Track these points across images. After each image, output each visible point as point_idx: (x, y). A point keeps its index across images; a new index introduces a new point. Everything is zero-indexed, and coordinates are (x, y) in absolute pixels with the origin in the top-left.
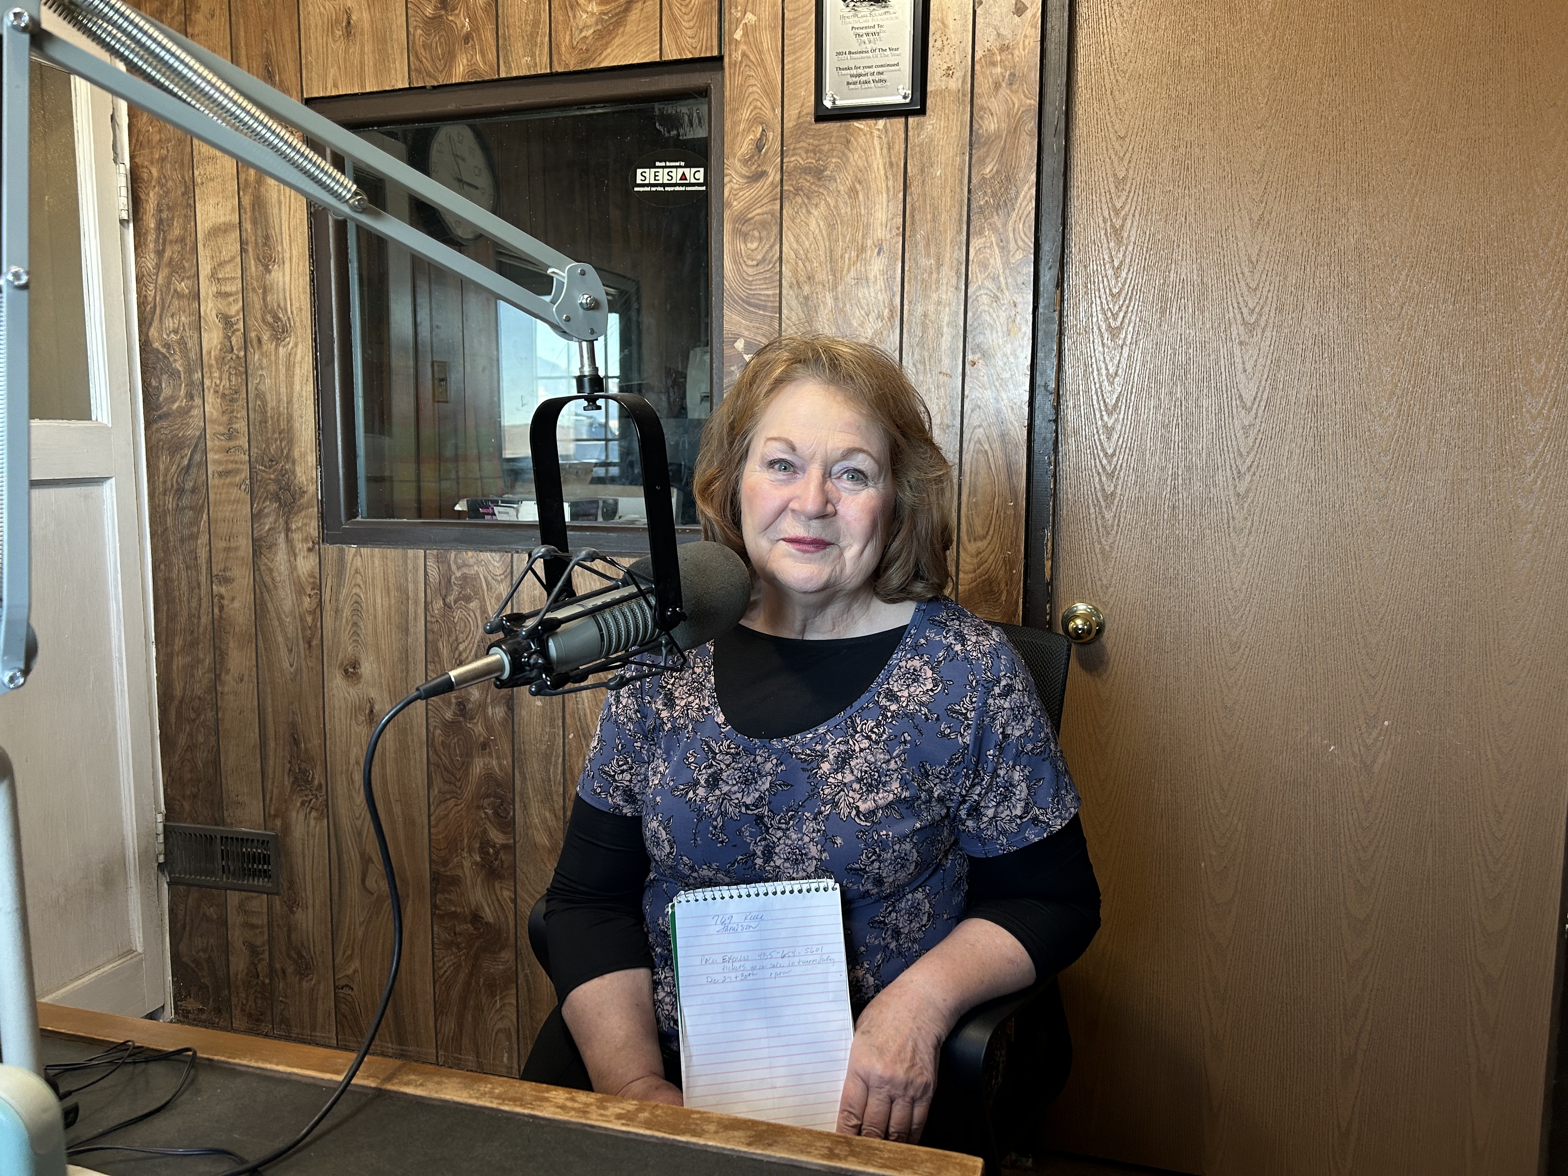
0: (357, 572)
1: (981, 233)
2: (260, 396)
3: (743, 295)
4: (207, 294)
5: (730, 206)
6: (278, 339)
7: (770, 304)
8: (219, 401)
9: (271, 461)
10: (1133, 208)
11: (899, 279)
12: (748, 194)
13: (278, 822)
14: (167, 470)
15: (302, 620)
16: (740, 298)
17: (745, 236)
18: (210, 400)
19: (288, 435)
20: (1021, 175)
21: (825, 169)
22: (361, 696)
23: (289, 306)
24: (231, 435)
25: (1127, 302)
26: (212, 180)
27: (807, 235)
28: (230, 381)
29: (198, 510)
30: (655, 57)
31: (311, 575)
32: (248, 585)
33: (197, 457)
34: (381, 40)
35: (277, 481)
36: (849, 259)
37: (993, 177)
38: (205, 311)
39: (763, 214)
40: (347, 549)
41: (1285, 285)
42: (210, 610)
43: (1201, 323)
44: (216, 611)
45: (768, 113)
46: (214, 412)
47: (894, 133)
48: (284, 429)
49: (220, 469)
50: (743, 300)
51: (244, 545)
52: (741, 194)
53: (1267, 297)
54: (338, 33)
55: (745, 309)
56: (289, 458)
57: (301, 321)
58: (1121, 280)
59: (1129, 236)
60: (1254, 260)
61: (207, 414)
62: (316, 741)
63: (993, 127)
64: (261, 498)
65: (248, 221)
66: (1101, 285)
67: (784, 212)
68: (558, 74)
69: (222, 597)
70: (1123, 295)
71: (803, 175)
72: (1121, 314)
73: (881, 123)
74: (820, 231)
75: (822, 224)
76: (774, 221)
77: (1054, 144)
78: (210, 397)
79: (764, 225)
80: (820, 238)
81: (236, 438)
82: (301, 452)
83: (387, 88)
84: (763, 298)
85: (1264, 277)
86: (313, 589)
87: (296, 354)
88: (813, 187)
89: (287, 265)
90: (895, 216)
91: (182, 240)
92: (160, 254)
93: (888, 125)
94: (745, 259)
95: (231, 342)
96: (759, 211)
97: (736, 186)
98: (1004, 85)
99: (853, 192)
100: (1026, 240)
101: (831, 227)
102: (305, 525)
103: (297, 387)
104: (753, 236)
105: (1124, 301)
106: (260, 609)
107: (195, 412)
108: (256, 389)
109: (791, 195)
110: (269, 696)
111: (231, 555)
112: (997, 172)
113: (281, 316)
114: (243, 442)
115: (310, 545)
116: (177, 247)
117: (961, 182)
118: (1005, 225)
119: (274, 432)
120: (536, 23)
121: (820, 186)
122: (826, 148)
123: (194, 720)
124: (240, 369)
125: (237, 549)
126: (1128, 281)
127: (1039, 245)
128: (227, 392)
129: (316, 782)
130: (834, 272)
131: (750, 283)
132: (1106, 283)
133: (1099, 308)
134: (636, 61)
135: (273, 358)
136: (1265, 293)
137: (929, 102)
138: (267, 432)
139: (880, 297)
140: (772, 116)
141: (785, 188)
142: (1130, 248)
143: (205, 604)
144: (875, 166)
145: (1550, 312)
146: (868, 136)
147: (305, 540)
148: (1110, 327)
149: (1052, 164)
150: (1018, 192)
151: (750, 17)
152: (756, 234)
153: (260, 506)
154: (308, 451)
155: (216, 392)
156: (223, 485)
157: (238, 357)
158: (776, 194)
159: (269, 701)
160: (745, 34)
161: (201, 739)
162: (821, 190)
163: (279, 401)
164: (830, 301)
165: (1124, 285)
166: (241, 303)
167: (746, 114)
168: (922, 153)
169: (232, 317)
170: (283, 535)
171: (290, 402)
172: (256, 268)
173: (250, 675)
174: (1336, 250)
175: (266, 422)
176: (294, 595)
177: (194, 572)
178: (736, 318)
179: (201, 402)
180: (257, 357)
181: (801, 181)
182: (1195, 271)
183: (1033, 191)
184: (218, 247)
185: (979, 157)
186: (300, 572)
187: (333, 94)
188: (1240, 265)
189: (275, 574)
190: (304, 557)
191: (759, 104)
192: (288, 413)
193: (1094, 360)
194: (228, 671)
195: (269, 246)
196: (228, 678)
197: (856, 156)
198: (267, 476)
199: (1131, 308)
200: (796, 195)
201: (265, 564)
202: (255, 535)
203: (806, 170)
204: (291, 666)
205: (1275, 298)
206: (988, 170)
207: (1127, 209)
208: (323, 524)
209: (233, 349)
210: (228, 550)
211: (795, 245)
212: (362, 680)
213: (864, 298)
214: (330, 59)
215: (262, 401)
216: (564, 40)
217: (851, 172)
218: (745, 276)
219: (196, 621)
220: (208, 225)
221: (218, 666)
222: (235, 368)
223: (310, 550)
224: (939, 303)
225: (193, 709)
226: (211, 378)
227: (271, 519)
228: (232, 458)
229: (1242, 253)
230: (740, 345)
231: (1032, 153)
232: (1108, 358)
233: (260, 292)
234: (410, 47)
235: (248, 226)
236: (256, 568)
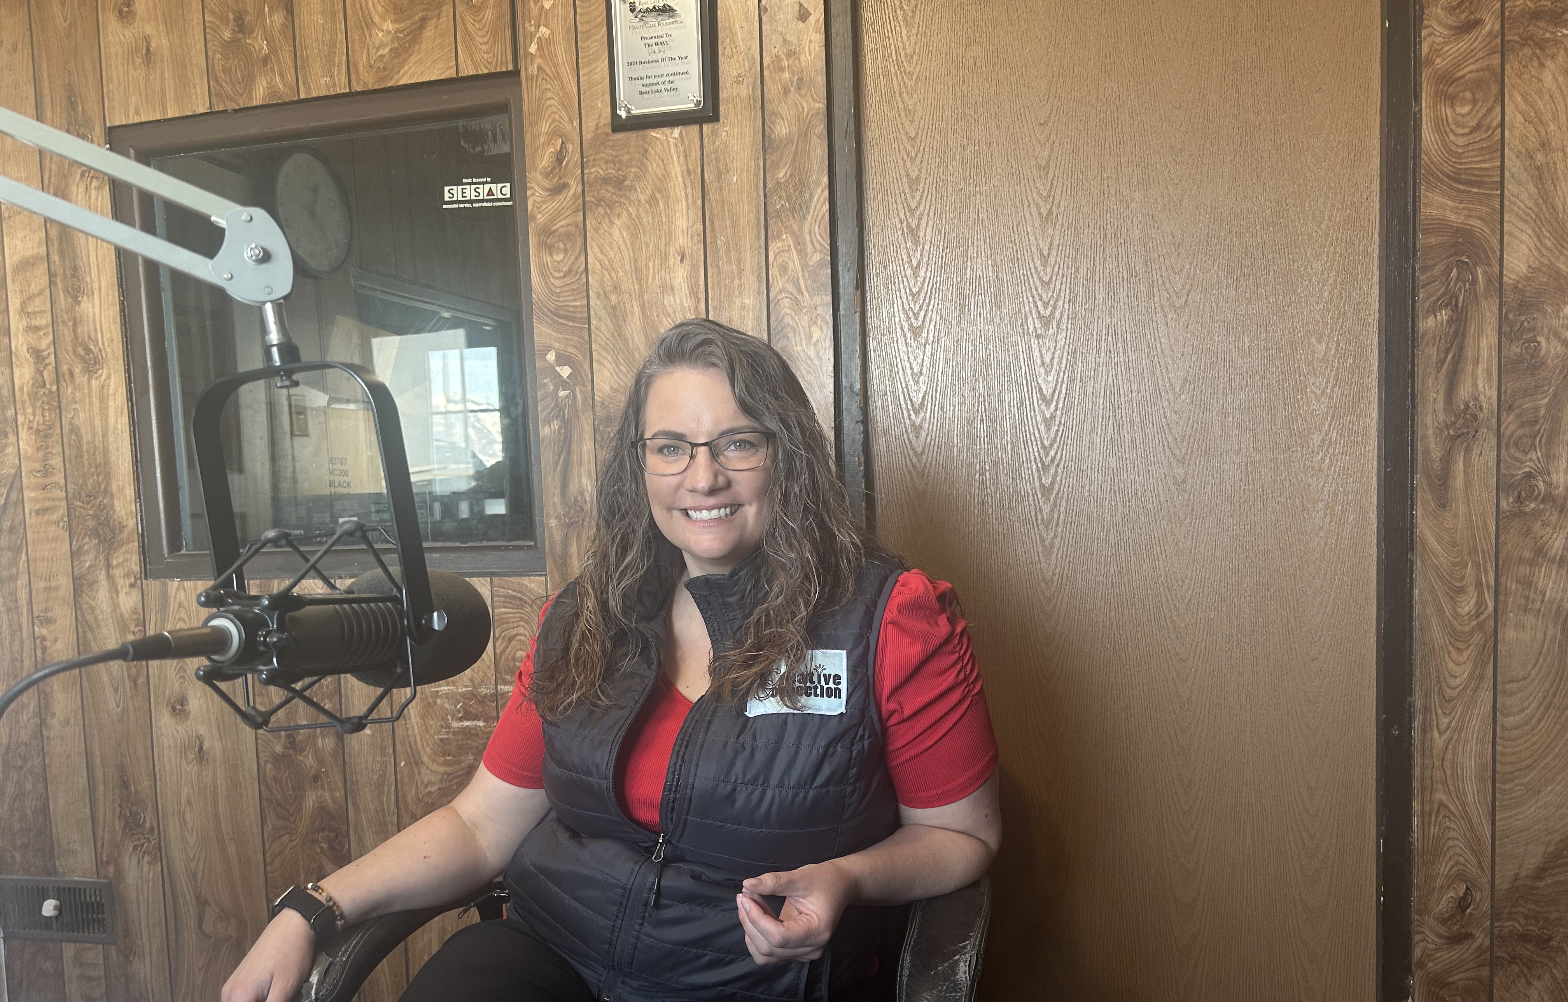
0: (180, 606)
1: (778, 237)
2: (75, 430)
3: (552, 307)
4: (17, 329)
5: (534, 218)
6: (91, 371)
7: (578, 315)
8: (33, 437)
9: (90, 496)
10: (928, 207)
11: (702, 286)
12: (551, 206)
13: (111, 869)
16: (549, 310)
17: (550, 249)
18: (24, 437)
19: (104, 469)
20: (814, 178)
21: (625, 178)
22: (190, 734)
23: (100, 337)
24: (47, 472)
25: (927, 301)
26: (19, 213)
27: (611, 245)
28: (44, 416)
29: (16, 550)
30: (451, 74)
31: (135, 611)
32: (70, 625)
33: (14, 496)
34: (181, 66)
35: (95, 517)
36: (654, 268)
37: (788, 180)
38: (16, 346)
39: (567, 225)
40: (169, 583)
41: (1076, 276)
42: (33, 653)
43: (998, 318)
44: (39, 653)
45: (567, 126)
46: (27, 447)
47: (689, 141)
48: (100, 464)
49: (37, 507)
50: (552, 313)
51: (64, 584)
52: (544, 206)
53: (1060, 290)
54: (138, 61)
55: (555, 321)
56: (106, 492)
57: (113, 352)
58: (920, 279)
59: (925, 235)
60: (1046, 253)
61: (22, 451)
62: (146, 783)
63: (784, 132)
64: (80, 534)
65: (56, 253)
66: (901, 286)
67: (588, 223)
68: (359, 93)
69: (44, 639)
70: (923, 294)
71: (604, 186)
72: (922, 313)
73: (676, 131)
74: (624, 241)
75: (625, 233)
76: (578, 232)
77: (844, 147)
78: (24, 434)
79: (568, 236)
80: (623, 247)
81: (52, 474)
82: (119, 486)
83: (189, 114)
84: (571, 309)
85: (1056, 269)
86: (137, 625)
87: (109, 386)
88: (614, 197)
89: (96, 296)
90: (694, 222)
93: (684, 133)
94: (552, 271)
95: (43, 377)
96: (563, 223)
97: (539, 199)
98: (792, 89)
99: (652, 201)
100: (823, 242)
101: (634, 236)
102: (126, 560)
103: (112, 419)
104: (558, 248)
105: (924, 300)
106: (83, 650)
107: (10, 450)
108: (70, 423)
109: (594, 206)
110: (96, 739)
111: (52, 595)
112: (791, 175)
113: (92, 347)
114: (59, 478)
115: (132, 580)
117: (757, 187)
118: (801, 228)
119: (90, 467)
120: (333, 43)
121: (621, 196)
122: (626, 158)
123: (21, 768)
124: (54, 403)
125: (57, 588)
126: (927, 281)
127: (837, 247)
128: (41, 428)
129: (148, 825)
130: (639, 281)
131: (558, 295)
132: (906, 283)
133: (900, 308)
134: (433, 78)
135: (86, 391)
136: (1058, 287)
137: (722, 109)
138: (83, 467)
139: (686, 305)
140: (570, 128)
141: (587, 199)
142: (927, 247)
143: (27, 647)
144: (673, 174)
145: (1326, 293)
146: (665, 145)
147: (127, 575)
148: (911, 325)
149: (845, 166)
150: (811, 195)
151: (543, 32)
152: (561, 245)
153: (79, 543)
154: (126, 484)
155: (30, 428)
156: (41, 524)
157: (50, 391)
158: (579, 205)
159: (96, 745)
160: (540, 47)
161: (29, 787)
162: (622, 200)
163: (94, 434)
164: (636, 309)
165: (923, 284)
166: (51, 337)
167: (545, 127)
168: (717, 160)
169: (43, 351)
170: (103, 572)
171: (105, 435)
172: (66, 300)
173: (75, 718)
174: (1122, 241)
175: (82, 457)
176: (118, 633)
177: (15, 614)
178: (546, 330)
179: (15, 439)
180: (69, 390)
181: (602, 191)
182: (990, 267)
183: (826, 193)
184: (27, 281)
185: (773, 162)
186: (123, 609)
187: (136, 121)
188: (1033, 260)
189: (97, 612)
190: (126, 594)
191: (557, 117)
192: (104, 447)
193: (898, 360)
194: (53, 715)
195: (78, 278)
196: (54, 722)
197: (655, 165)
198: (85, 512)
199: (931, 307)
200: (597, 206)
201: (87, 603)
202: (76, 573)
203: (606, 181)
204: (118, 706)
205: (1068, 291)
206: (782, 174)
207: (921, 208)
208: (144, 559)
209: (45, 384)
210: (48, 590)
211: (600, 256)
212: (191, 718)
213: (670, 305)
214: (131, 89)
215: (77, 435)
216: (361, 61)
217: (650, 182)
218: (552, 288)
219: (19, 664)
220: (16, 258)
221: (43, 711)
222: (48, 403)
223: (132, 586)
224: (743, 307)
225: (20, 756)
226: (25, 414)
227: (91, 556)
228: (49, 496)
229: (1034, 249)
230: (551, 357)
231: (823, 156)
232: (912, 358)
233: (71, 323)
234: (210, 72)
235: (55, 257)
236: (77, 607)
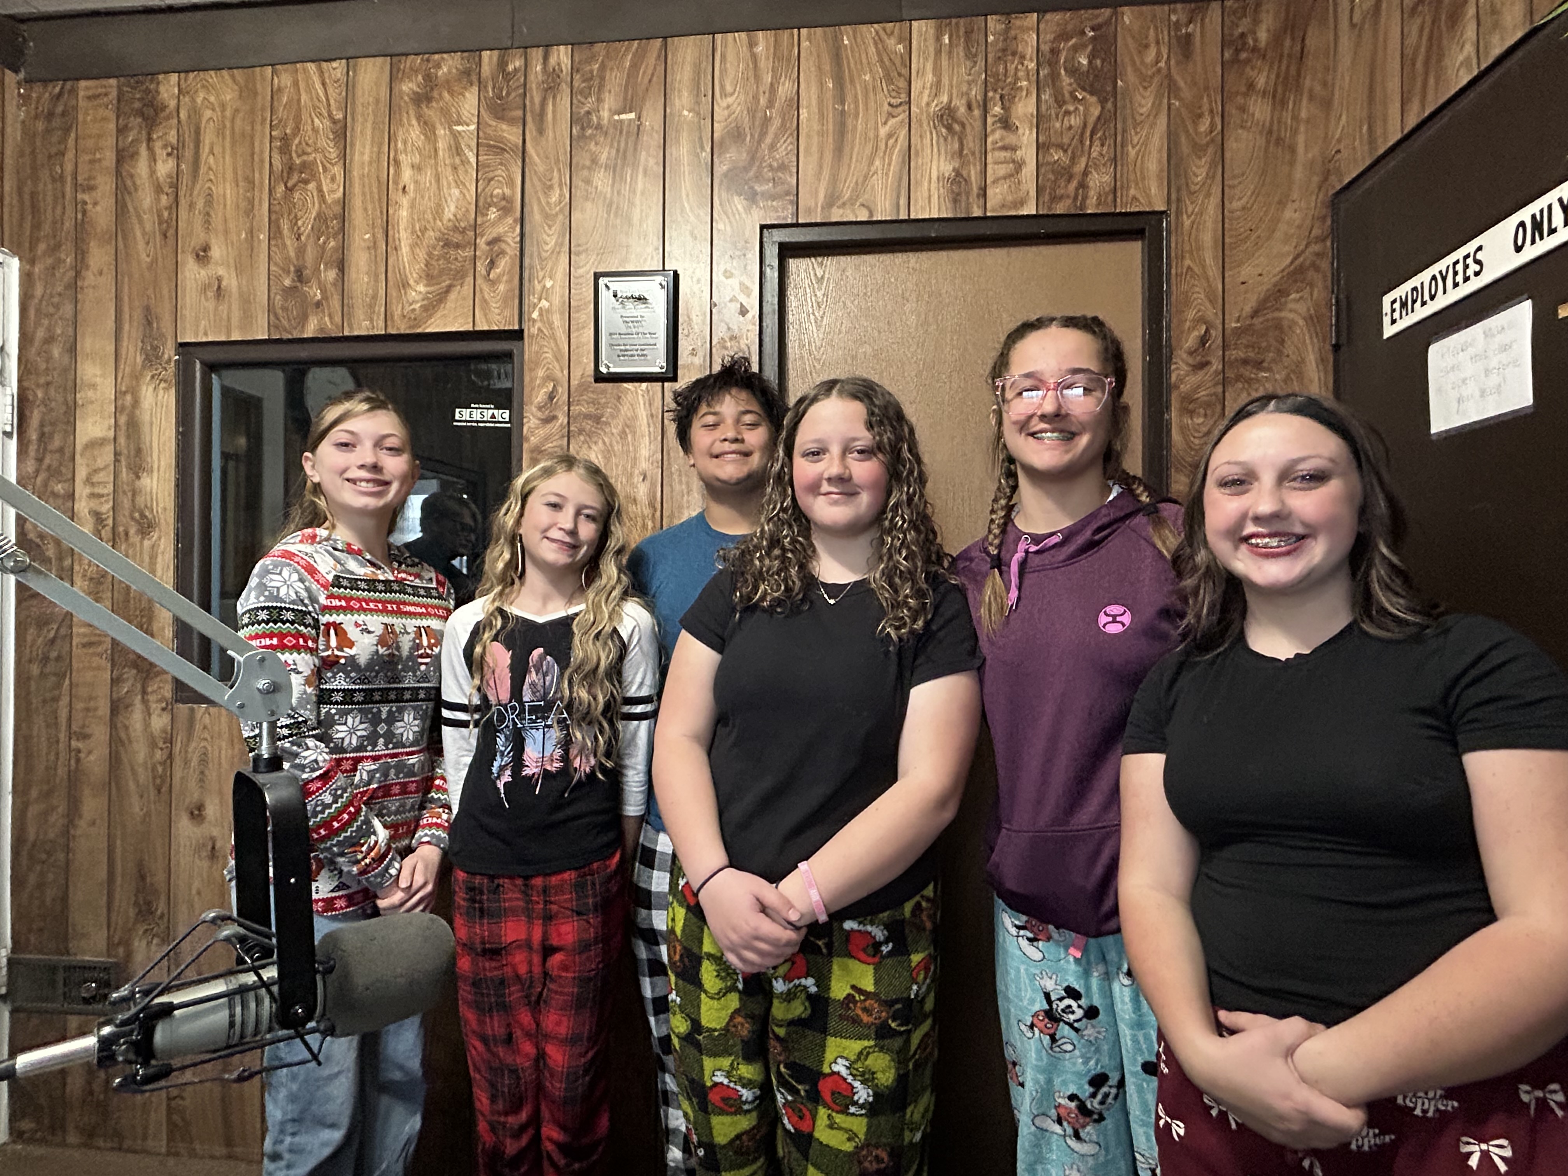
0: (205, 727)
4: (82, 494)
5: (528, 440)
6: (144, 533)
8: (86, 583)
11: (658, 500)
12: (542, 432)
13: (121, 950)
14: (34, 641)
15: (154, 769)
18: (78, 583)
19: (148, 613)
21: (602, 416)
22: (205, 835)
23: (155, 506)
26: (92, 402)
29: (61, 676)
30: (469, 327)
31: (164, 731)
32: (104, 740)
33: (63, 631)
34: (246, 301)
38: (79, 508)
39: (554, 448)
40: (197, 708)
42: (67, 763)
44: (73, 762)
45: (558, 374)
47: (654, 393)
49: (84, 641)
51: (103, 705)
52: (537, 431)
54: (210, 294)
57: (166, 519)
62: (161, 877)
64: (121, 666)
65: (123, 437)
68: (391, 335)
69: (79, 751)
71: (585, 420)
73: (644, 385)
75: (599, 457)
78: (78, 580)
82: (160, 627)
83: (249, 338)
86: (165, 743)
87: (159, 546)
88: (593, 429)
89: (155, 474)
90: (655, 452)
91: (61, 450)
92: (40, 460)
93: (650, 387)
96: (551, 445)
97: (533, 426)
99: (623, 434)
101: (606, 459)
102: (160, 688)
106: (115, 761)
109: (576, 434)
111: (90, 714)
113: (147, 514)
115: (164, 705)
116: (57, 456)
119: (136, 610)
120: (375, 297)
121: (599, 429)
122: (603, 401)
123: (45, 861)
125: (96, 709)
128: (94, 576)
129: (159, 912)
134: (454, 330)
135: (138, 548)
137: (679, 372)
138: (130, 610)
139: (645, 512)
140: (562, 375)
141: (571, 429)
143: (62, 755)
144: (640, 415)
146: (634, 394)
147: (160, 701)
151: (544, 304)
153: (120, 672)
154: (167, 626)
155: (84, 576)
156: (85, 655)
158: (564, 433)
159: (118, 842)
160: (541, 314)
161: (50, 878)
162: (599, 432)
166: (111, 504)
167: (541, 373)
169: (103, 514)
170: (139, 697)
172: (128, 475)
173: (102, 820)
175: (129, 602)
176: (147, 748)
177: (53, 729)
181: (583, 424)
184: (94, 457)
186: (154, 729)
187: (203, 340)
189: (130, 730)
190: (158, 716)
191: (551, 366)
194: (80, 817)
195: (140, 458)
196: (81, 823)
197: (625, 408)
200: (579, 434)
201: (122, 722)
202: (114, 697)
203: (587, 416)
204: (141, 810)
210: (87, 710)
212: (204, 821)
213: (633, 512)
214: (201, 314)
216: (397, 312)
217: (621, 420)
219: (53, 773)
220: (86, 439)
221: (71, 812)
223: (164, 709)
225: (44, 851)
226: (80, 564)
227: (129, 683)
228: (96, 632)
233: (130, 494)
234: (271, 309)
235: (122, 440)
236: (113, 726)
